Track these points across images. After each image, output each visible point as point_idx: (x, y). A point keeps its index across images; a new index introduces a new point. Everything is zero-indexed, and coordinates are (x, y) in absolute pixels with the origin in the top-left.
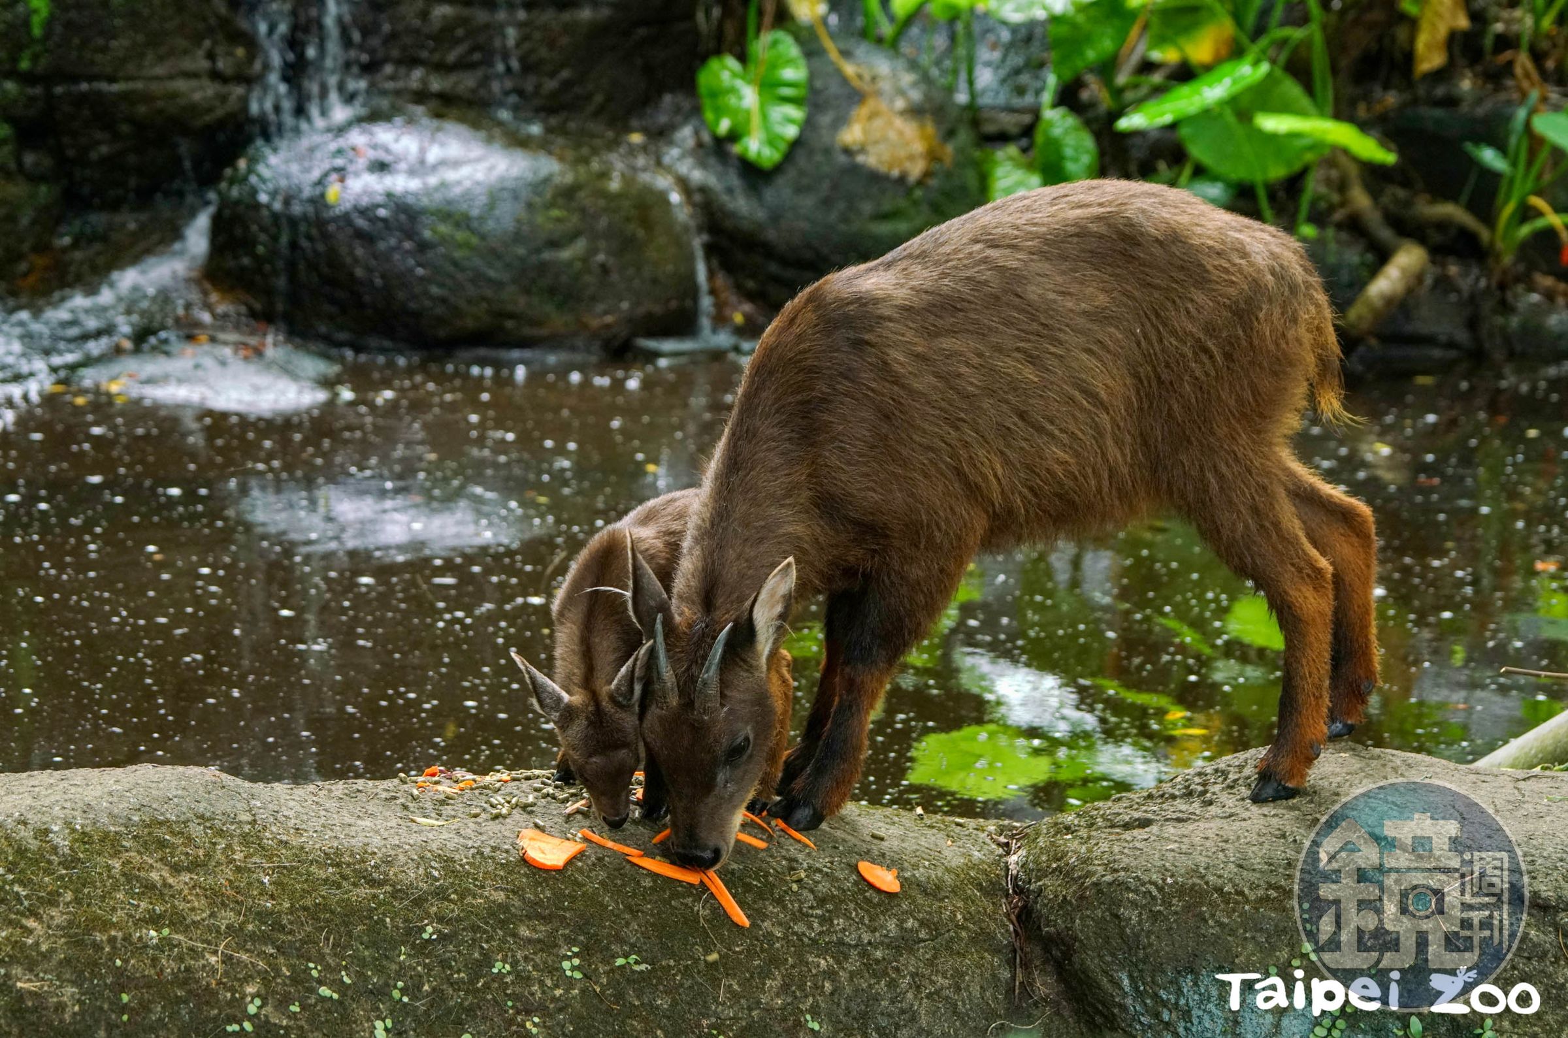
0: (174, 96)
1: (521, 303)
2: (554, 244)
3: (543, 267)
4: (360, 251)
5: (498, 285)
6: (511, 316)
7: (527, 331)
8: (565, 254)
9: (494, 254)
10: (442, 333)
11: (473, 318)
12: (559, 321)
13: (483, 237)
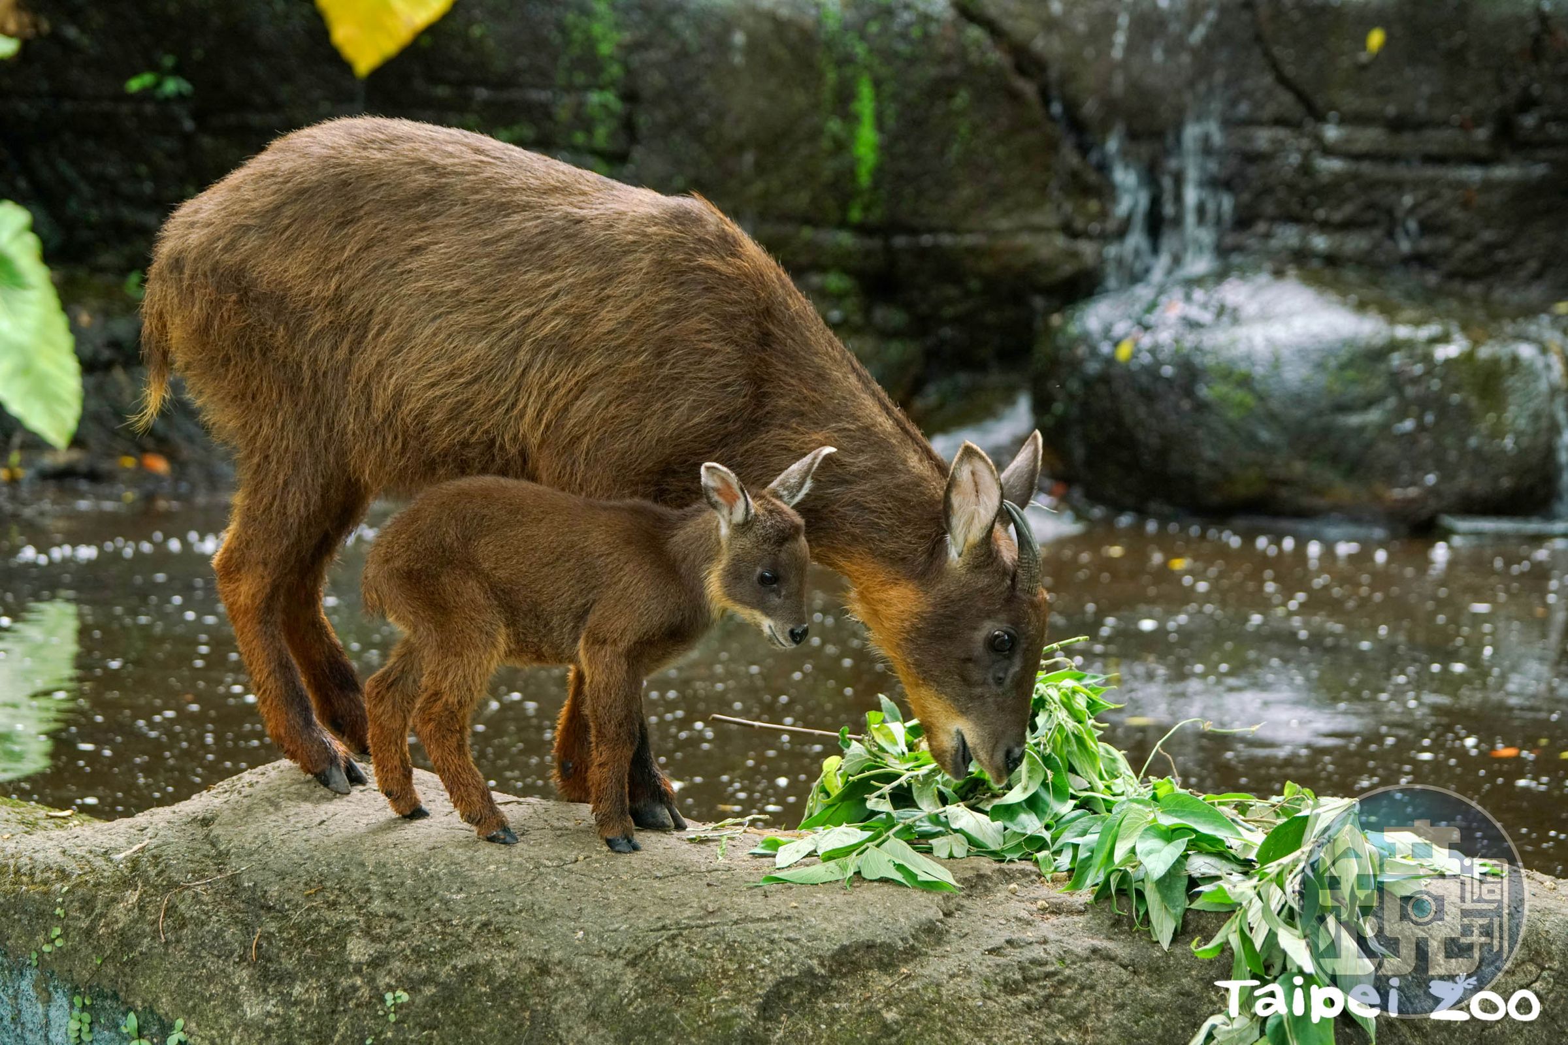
0: (1023, 250)
1: (1298, 467)
2: (1343, 408)
3: (1326, 432)
4: (1142, 411)
5: (1270, 449)
6: (1284, 483)
7: (1306, 501)
8: (1354, 420)
9: (1272, 418)
10: (1215, 498)
11: (1246, 484)
12: (1344, 491)
13: (1261, 398)
